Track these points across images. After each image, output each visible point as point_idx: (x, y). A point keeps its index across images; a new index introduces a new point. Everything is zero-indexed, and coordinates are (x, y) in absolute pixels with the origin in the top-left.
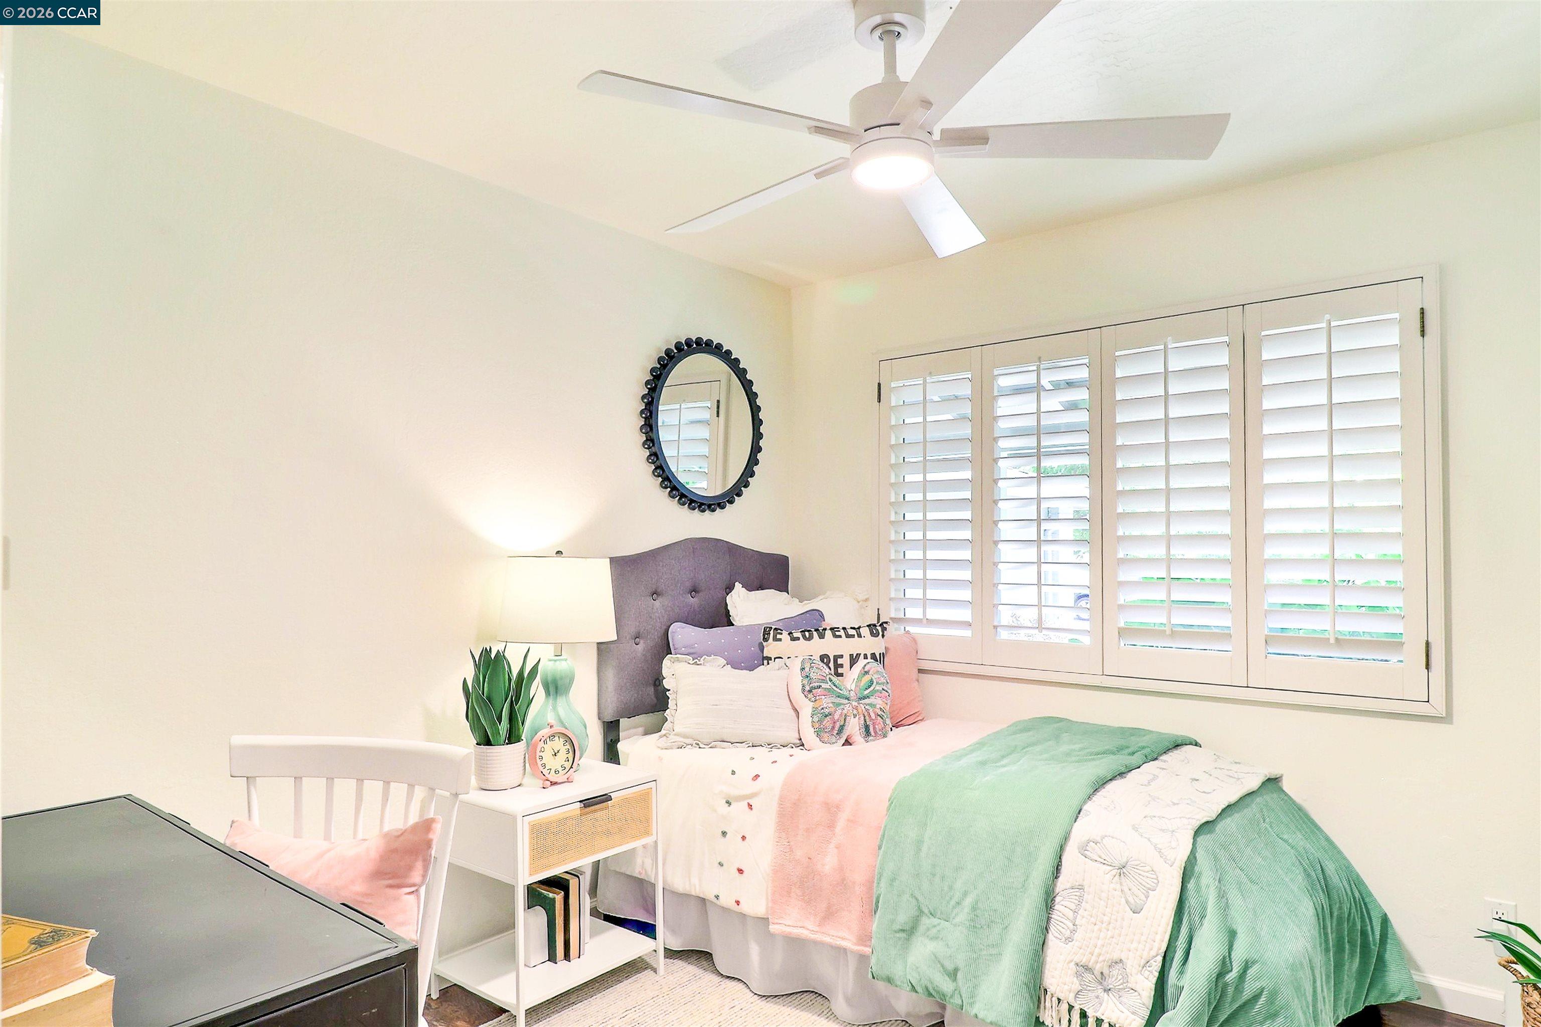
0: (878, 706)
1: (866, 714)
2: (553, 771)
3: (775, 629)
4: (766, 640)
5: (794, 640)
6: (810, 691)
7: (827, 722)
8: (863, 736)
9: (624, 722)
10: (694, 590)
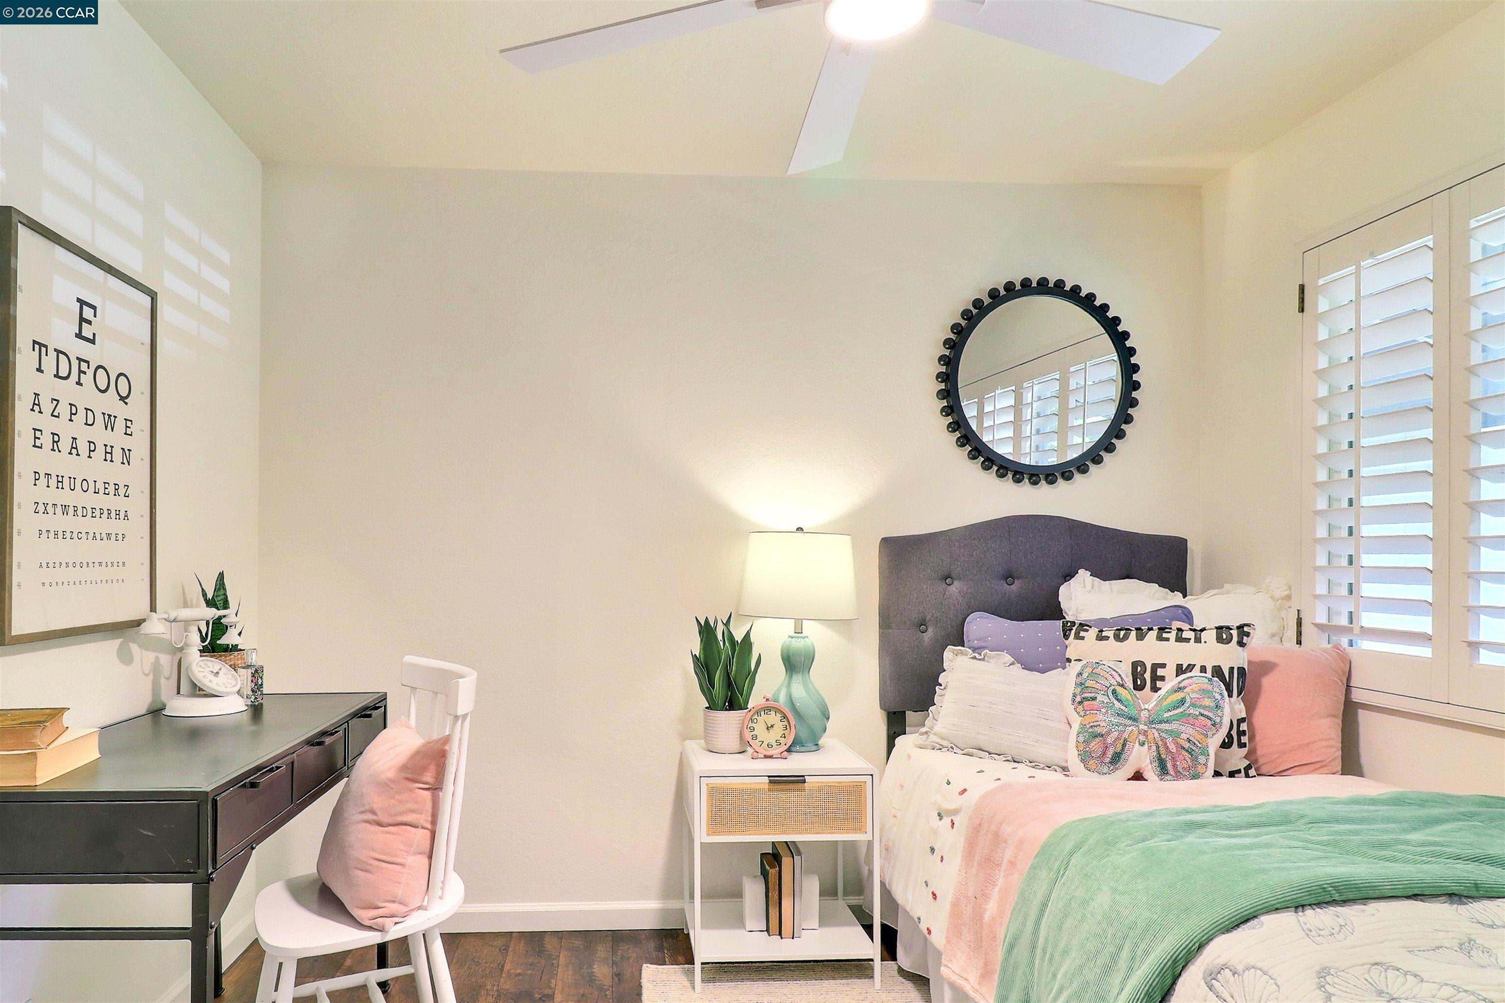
0: (1184, 736)
1: (1160, 743)
2: (765, 744)
3: (1080, 624)
4: (1066, 637)
5: (1100, 640)
6: (1080, 703)
7: (1095, 745)
8: (1157, 773)
9: (910, 715)
10: (1009, 576)
